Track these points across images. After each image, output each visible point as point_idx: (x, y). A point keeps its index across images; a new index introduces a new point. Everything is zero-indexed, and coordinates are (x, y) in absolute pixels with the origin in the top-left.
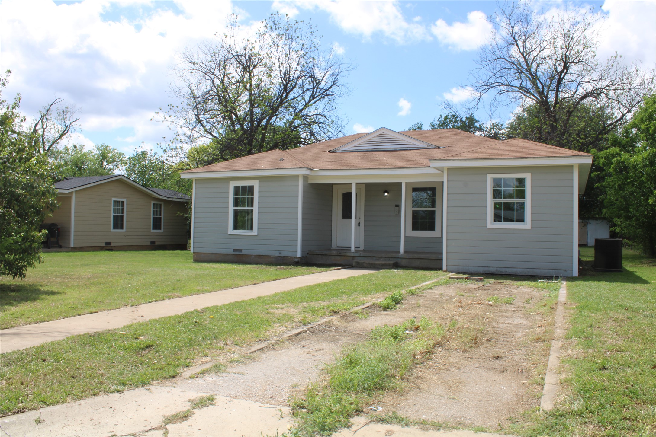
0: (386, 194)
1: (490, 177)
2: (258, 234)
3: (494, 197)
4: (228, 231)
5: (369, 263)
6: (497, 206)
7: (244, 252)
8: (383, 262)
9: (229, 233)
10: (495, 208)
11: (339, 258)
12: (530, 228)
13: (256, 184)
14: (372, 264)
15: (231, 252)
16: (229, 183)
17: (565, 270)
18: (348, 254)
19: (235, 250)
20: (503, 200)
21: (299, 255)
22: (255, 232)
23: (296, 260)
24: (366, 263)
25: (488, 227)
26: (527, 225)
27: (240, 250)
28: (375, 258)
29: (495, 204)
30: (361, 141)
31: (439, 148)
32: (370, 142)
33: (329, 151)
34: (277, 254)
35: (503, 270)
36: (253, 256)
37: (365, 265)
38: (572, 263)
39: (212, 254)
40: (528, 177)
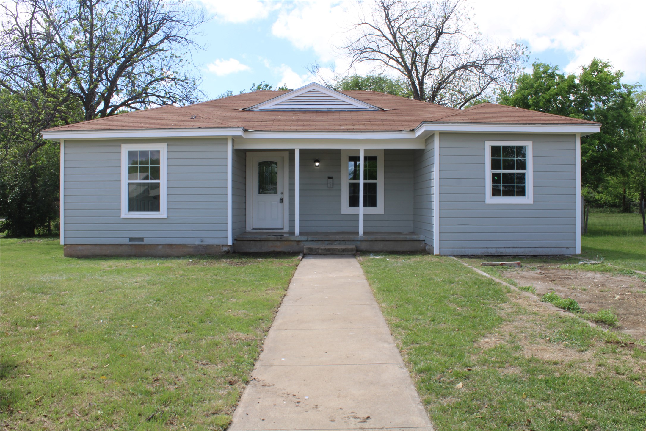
0: (317, 164)
1: (489, 145)
2: (168, 216)
3: (493, 168)
4: (120, 213)
5: (325, 249)
6: (496, 178)
7: (146, 242)
8: (343, 247)
9: (123, 216)
10: (494, 181)
11: (278, 244)
12: (532, 202)
13: (163, 149)
14: (329, 250)
15: (126, 241)
16: (120, 146)
17: (567, 248)
18: (292, 238)
19: (131, 239)
20: (502, 171)
21: (230, 242)
22: (163, 213)
23: (225, 249)
24: (322, 249)
25: (487, 202)
26: (528, 199)
27: (142, 239)
28: (326, 242)
29: (494, 175)
30: (285, 98)
31: (383, 110)
32: (296, 100)
33: (243, 110)
34: (197, 242)
35: (503, 251)
36: (161, 247)
37: (320, 251)
38: (575, 240)
39: (96, 245)
40: (529, 146)
